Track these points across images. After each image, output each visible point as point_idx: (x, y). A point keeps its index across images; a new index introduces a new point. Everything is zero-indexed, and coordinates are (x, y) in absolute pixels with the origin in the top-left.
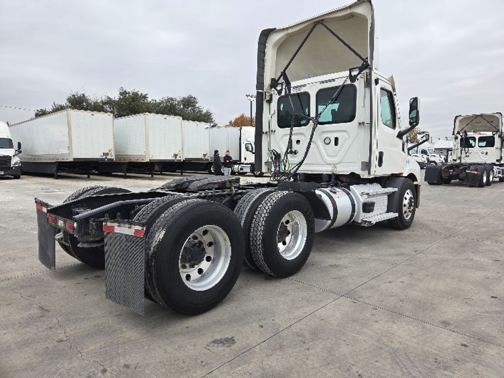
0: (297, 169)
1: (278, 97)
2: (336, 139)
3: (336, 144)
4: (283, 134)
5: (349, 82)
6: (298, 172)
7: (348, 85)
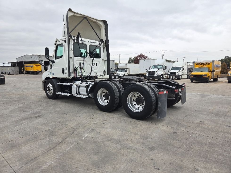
0: (90, 75)
1: (73, 42)
2: (96, 64)
3: (96, 65)
4: (77, 60)
5: (99, 45)
6: (90, 76)
7: (99, 46)
